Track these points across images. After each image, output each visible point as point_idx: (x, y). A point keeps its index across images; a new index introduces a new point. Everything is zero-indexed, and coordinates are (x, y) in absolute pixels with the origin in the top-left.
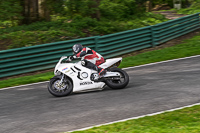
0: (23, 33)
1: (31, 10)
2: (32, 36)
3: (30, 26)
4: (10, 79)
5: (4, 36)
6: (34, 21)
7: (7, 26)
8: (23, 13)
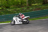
0: (43, 6)
1: (45, 1)
2: (45, 7)
3: (45, 5)
4: (40, 17)
5: (39, 7)
6: (46, 3)
7: (39, 5)
8: (43, 2)
